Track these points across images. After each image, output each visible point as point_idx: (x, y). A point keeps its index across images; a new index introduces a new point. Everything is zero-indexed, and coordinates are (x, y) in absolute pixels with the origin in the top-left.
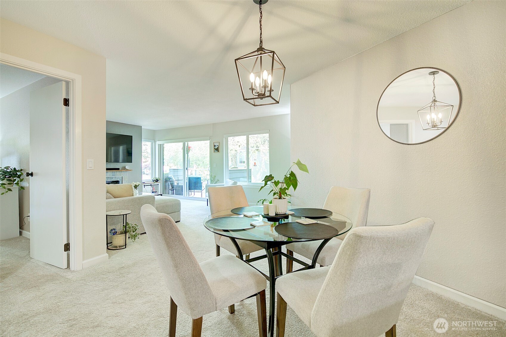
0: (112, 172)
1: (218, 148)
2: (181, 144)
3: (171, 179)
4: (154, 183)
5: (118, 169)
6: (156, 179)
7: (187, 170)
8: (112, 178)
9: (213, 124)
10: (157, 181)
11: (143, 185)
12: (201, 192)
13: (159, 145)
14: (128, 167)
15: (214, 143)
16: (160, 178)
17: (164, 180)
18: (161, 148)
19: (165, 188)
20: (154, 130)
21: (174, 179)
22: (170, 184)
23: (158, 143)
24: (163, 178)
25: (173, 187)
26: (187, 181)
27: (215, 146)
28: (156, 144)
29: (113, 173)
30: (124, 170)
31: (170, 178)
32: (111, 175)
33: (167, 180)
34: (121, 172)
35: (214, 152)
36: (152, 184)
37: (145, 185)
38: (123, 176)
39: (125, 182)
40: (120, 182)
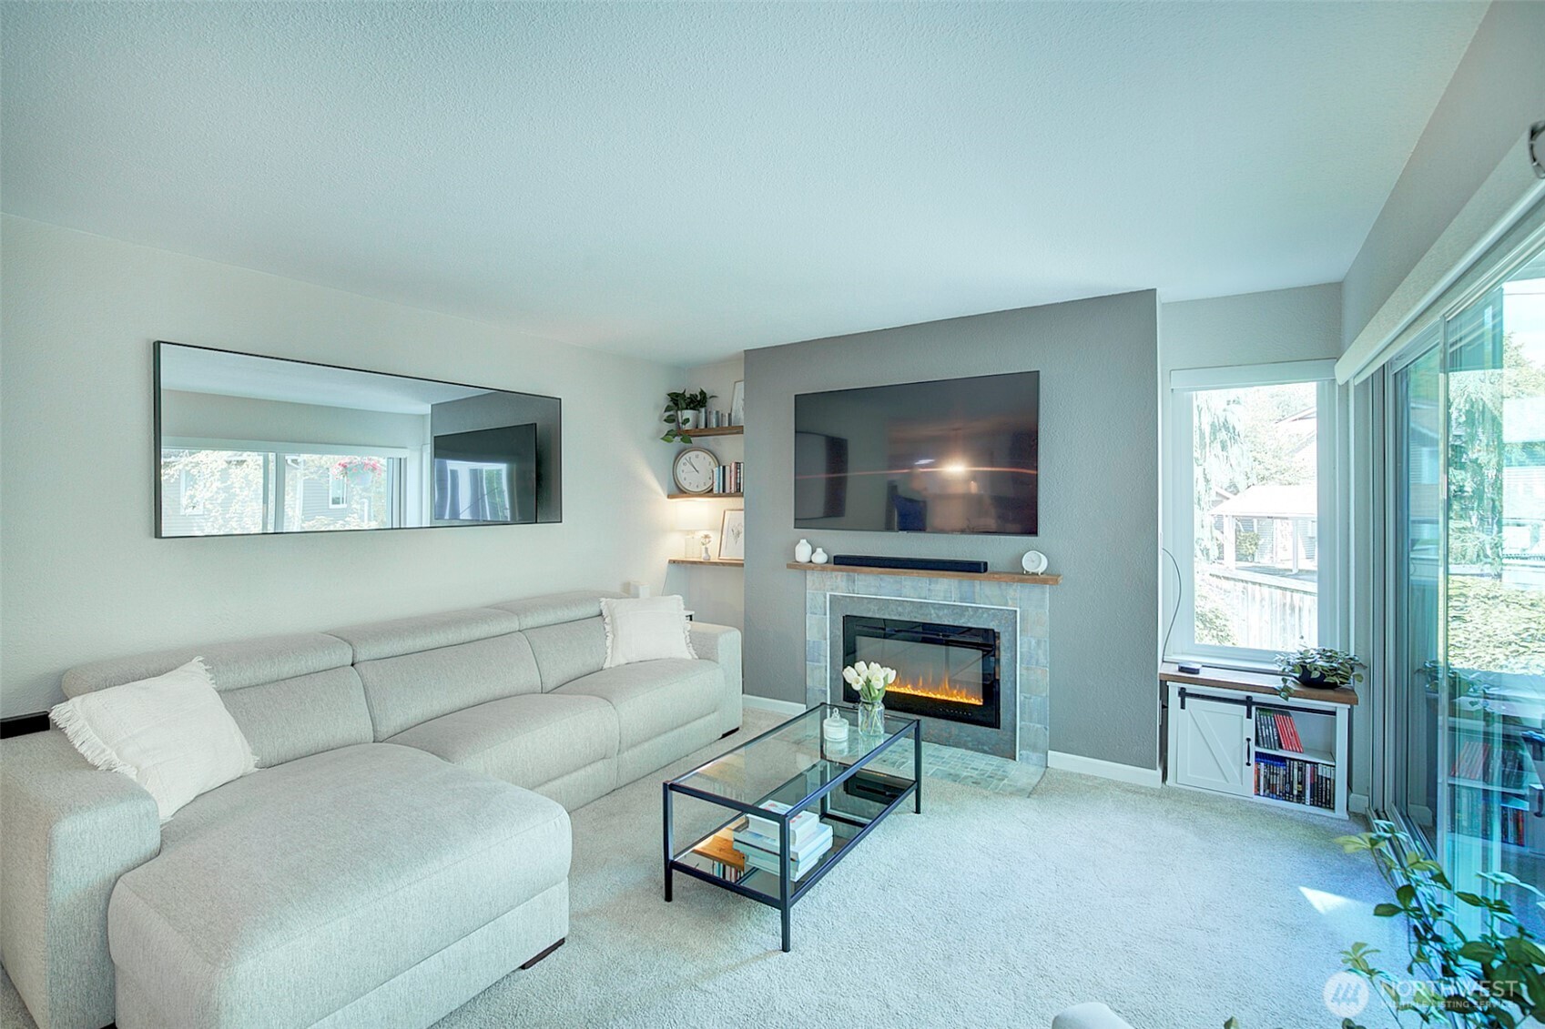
0: (960, 581)
5: (979, 568)
8: (963, 611)
14: (1035, 563)
20: (1338, 285)
29: (964, 586)
30: (1017, 579)
32: (956, 594)
34: (998, 586)
36: (1257, 697)
37: (1190, 688)
38: (1018, 610)
39: (1033, 642)
40: (1004, 642)
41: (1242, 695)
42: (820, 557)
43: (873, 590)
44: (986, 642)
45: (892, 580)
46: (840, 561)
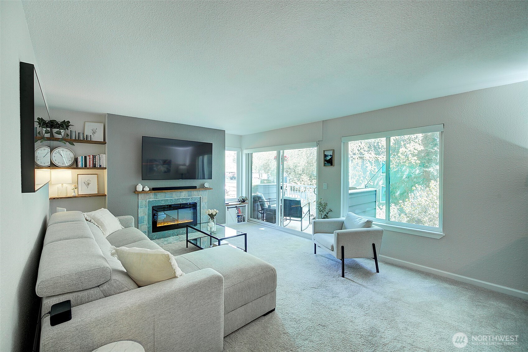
0: (188, 191)
1: (331, 159)
2: (274, 153)
3: (261, 198)
4: (240, 204)
5: (195, 188)
6: (243, 199)
7: (281, 189)
8: (188, 199)
9: (323, 121)
10: (243, 201)
11: (227, 207)
12: (301, 221)
13: (246, 154)
14: (208, 185)
15: (324, 151)
16: (247, 197)
17: (252, 199)
18: (249, 157)
19: (253, 210)
20: (241, 136)
21: (264, 198)
22: (259, 205)
23: (245, 152)
24: (251, 198)
25: (263, 209)
26: (281, 204)
27: (325, 156)
28: (243, 153)
29: (189, 193)
30: (203, 189)
31: (259, 198)
32: (187, 195)
33: (256, 200)
34: (198, 192)
35: (324, 165)
36: (237, 206)
37: (229, 207)
38: (201, 196)
39: (204, 204)
40: (198, 205)
41: (235, 206)
42: (147, 189)
43: (163, 197)
44: (194, 206)
45: (169, 194)
46: (154, 189)
